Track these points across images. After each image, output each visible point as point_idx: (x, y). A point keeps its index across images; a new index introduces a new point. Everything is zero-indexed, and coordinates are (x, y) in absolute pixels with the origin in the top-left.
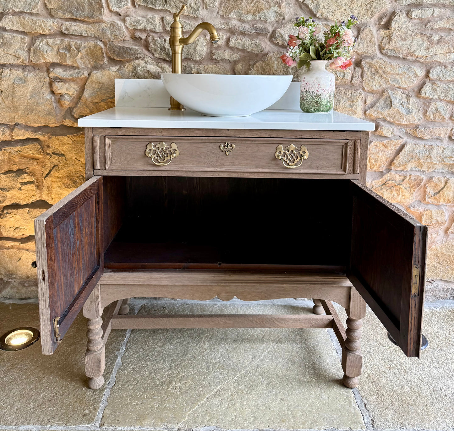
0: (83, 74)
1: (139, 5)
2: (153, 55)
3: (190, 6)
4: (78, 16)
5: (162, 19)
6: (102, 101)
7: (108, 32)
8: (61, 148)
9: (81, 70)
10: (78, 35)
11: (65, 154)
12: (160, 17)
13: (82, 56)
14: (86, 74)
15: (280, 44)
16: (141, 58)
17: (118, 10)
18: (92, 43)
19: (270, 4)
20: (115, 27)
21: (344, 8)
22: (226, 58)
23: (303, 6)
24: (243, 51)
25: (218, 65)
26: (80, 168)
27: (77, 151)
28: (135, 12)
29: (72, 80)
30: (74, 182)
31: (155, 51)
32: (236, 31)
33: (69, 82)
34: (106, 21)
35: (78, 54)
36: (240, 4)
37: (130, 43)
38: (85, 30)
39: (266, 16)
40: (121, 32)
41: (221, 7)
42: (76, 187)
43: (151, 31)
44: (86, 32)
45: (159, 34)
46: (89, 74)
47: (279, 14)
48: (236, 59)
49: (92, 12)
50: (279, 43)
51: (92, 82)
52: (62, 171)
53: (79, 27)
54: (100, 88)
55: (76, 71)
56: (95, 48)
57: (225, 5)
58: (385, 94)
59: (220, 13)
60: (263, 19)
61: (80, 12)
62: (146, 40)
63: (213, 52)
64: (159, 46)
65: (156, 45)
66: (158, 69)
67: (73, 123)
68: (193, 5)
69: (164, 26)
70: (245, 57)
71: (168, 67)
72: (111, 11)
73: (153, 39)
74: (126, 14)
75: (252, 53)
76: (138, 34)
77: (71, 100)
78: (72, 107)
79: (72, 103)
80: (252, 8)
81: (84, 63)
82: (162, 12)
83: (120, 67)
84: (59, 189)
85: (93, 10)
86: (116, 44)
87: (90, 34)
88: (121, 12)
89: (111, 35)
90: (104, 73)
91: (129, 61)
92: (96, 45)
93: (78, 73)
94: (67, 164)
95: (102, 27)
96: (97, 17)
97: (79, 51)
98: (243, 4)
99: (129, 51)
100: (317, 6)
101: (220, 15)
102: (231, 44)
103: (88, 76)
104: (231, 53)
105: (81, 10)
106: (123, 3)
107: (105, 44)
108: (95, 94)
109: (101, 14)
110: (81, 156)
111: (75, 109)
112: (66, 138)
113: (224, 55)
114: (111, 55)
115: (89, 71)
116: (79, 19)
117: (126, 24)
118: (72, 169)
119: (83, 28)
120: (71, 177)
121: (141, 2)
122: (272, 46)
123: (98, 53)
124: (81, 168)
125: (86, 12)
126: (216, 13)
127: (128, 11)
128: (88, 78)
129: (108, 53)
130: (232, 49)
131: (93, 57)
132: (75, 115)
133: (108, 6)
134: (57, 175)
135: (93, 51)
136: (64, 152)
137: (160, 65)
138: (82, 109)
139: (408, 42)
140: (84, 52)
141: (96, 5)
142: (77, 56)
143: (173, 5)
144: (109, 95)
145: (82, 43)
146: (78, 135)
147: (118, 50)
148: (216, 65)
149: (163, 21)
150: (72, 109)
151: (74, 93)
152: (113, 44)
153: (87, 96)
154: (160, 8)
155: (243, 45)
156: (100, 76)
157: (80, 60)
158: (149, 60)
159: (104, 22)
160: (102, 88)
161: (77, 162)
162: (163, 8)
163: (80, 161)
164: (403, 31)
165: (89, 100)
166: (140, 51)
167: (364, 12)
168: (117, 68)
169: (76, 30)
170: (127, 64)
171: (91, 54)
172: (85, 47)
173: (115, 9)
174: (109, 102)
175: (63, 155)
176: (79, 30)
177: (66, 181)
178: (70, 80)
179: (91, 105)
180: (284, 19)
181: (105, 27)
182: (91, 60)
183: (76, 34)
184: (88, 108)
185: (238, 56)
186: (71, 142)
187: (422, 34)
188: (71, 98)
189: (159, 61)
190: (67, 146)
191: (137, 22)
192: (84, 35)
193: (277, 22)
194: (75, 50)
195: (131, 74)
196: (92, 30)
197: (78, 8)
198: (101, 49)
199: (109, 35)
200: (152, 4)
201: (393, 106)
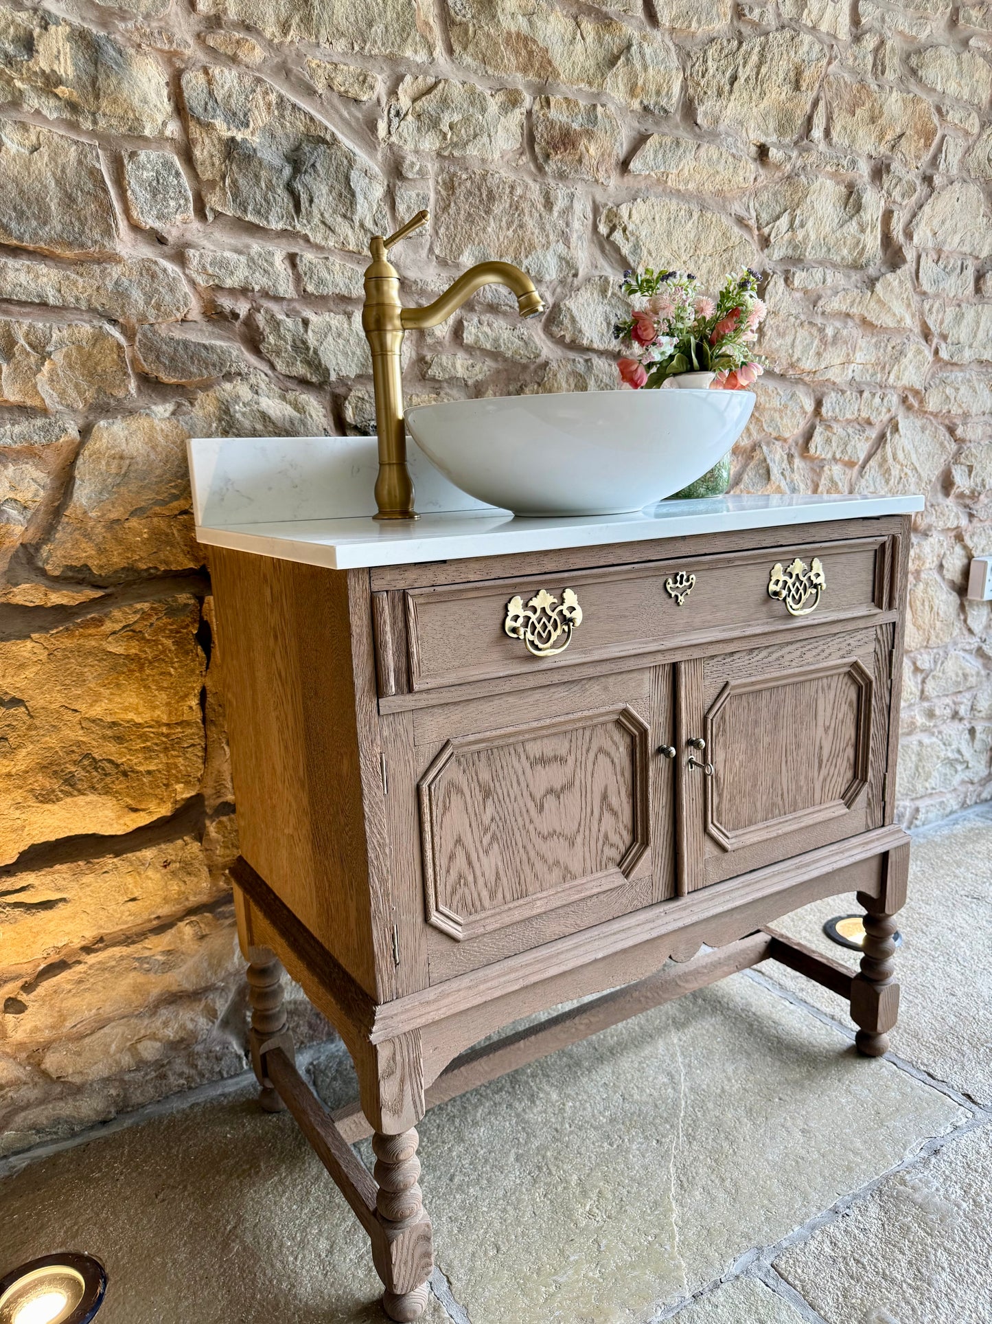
0: (64, 430)
1: (218, 215)
2: (273, 367)
3: (362, 226)
4: (27, 236)
5: (292, 259)
6: (133, 514)
7: (137, 295)
8: (9, 680)
9: (53, 419)
10: (32, 303)
11: (25, 698)
12: (284, 253)
13: (53, 372)
14: (73, 432)
15: (568, 340)
16: (240, 374)
17: (157, 225)
18: (86, 329)
19: (547, 236)
20: (158, 277)
21: (684, 258)
22: (459, 375)
23: (607, 247)
24: (495, 355)
25: (442, 394)
26: (80, 735)
27: (67, 682)
28: (207, 236)
29: (29, 453)
30: (66, 781)
31: (278, 354)
32: (479, 303)
33: (15, 461)
34: (126, 257)
35: (43, 364)
36: (484, 229)
37: (201, 330)
38: (53, 287)
39: (541, 266)
40: (179, 296)
41: (437, 233)
42: (76, 793)
43: (265, 294)
44: (60, 291)
45: (285, 303)
46: (85, 432)
47: (567, 262)
48: (480, 377)
49: (77, 224)
50: (564, 336)
51: (97, 458)
52: (24, 752)
53: (31, 276)
54: (125, 475)
55: (39, 422)
56: (98, 346)
57: (447, 228)
58: (757, 455)
59: (437, 251)
60: (533, 274)
61: (34, 223)
62: (249, 322)
63: (428, 358)
64: (289, 338)
65: (280, 337)
66: (289, 411)
67: (46, 595)
68: (369, 224)
69: (298, 279)
70: (498, 372)
71: (315, 403)
72: (135, 228)
73: (268, 317)
74: (182, 240)
75: (515, 363)
76: (226, 303)
77: (29, 521)
78: (34, 542)
79: (31, 530)
80: (511, 242)
81: (62, 394)
82: (284, 240)
83: (179, 405)
84: (17, 814)
85: (79, 219)
86: (163, 330)
87: (72, 300)
88: (169, 232)
89: (147, 303)
90: (134, 426)
91: (206, 386)
92: (99, 337)
93: (46, 430)
94: (36, 728)
95: (115, 276)
96: (96, 242)
97: (44, 356)
98: (490, 230)
99: (204, 353)
100: (636, 248)
101: (437, 257)
102: (468, 338)
103: (78, 438)
104: (470, 362)
105: (37, 218)
106: (172, 203)
107: (129, 333)
108: (109, 492)
109: (108, 232)
110: (79, 697)
111: (45, 549)
112: (29, 644)
113: (454, 365)
114: (147, 368)
115: (81, 422)
116: (31, 247)
117: (187, 271)
118: (52, 741)
119: (45, 280)
120: (55, 768)
121: (224, 205)
122: (549, 343)
123: (108, 362)
124: (81, 732)
125: (56, 225)
126: (426, 250)
127: (185, 230)
128: (81, 445)
129: (138, 360)
130: (469, 350)
131: (91, 375)
132: (48, 567)
133: (127, 211)
134: (8, 769)
135: (90, 355)
136: (21, 691)
137: (290, 396)
138: (69, 545)
139: (789, 339)
140: (58, 357)
141: (87, 204)
142: (39, 371)
143: (316, 220)
144: (154, 495)
145: (51, 328)
146: (67, 629)
147: (171, 350)
148: (438, 394)
149: (294, 265)
150: (32, 551)
151: (36, 495)
152: (155, 332)
153: (84, 501)
154: (280, 226)
155: (496, 340)
156: (121, 434)
157: (47, 387)
158: (261, 381)
159: (120, 262)
160: (132, 475)
161: (69, 716)
162: (289, 228)
163: (76, 711)
164: (783, 314)
165: (93, 514)
166: (235, 353)
167: (717, 269)
168: (170, 407)
169: (25, 283)
170: (201, 395)
171: (83, 365)
172: (61, 342)
173: (150, 222)
174: (156, 515)
175: (16, 702)
176: (33, 285)
177: (42, 781)
178: (18, 452)
179: (99, 529)
180: (575, 275)
181: (123, 279)
182: (84, 385)
183: (24, 298)
184: (90, 539)
185: (485, 368)
186: (43, 656)
187: (810, 323)
188: (29, 514)
189: (290, 385)
190: (30, 673)
191: (222, 264)
192: (51, 301)
193: (562, 282)
194: (28, 354)
195: (214, 425)
196: (81, 286)
197: (25, 208)
198: (120, 347)
199: (141, 303)
200: (259, 212)
201: (772, 478)
